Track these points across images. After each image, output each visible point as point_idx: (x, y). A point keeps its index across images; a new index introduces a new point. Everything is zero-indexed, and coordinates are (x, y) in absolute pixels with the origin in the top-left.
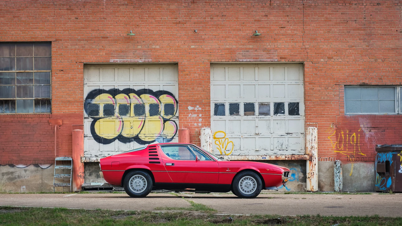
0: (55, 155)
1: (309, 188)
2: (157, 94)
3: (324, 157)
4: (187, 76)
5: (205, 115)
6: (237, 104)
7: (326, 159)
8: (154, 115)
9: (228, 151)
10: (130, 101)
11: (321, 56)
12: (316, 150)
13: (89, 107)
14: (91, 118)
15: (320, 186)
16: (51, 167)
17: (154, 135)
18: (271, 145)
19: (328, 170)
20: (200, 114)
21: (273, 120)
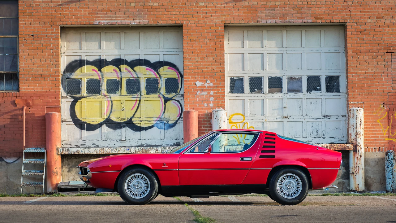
0: (24, 145)
1: (353, 186)
2: (156, 66)
3: (372, 146)
4: (195, 43)
5: (217, 93)
6: (259, 78)
7: (375, 149)
8: (153, 93)
9: (248, 140)
10: (121, 75)
11: (368, 15)
12: (362, 138)
13: (68, 83)
14: (70, 97)
15: (367, 184)
16: (19, 161)
17: (153, 119)
18: (304, 131)
19: (378, 163)
20: (211, 91)
21: (307, 99)
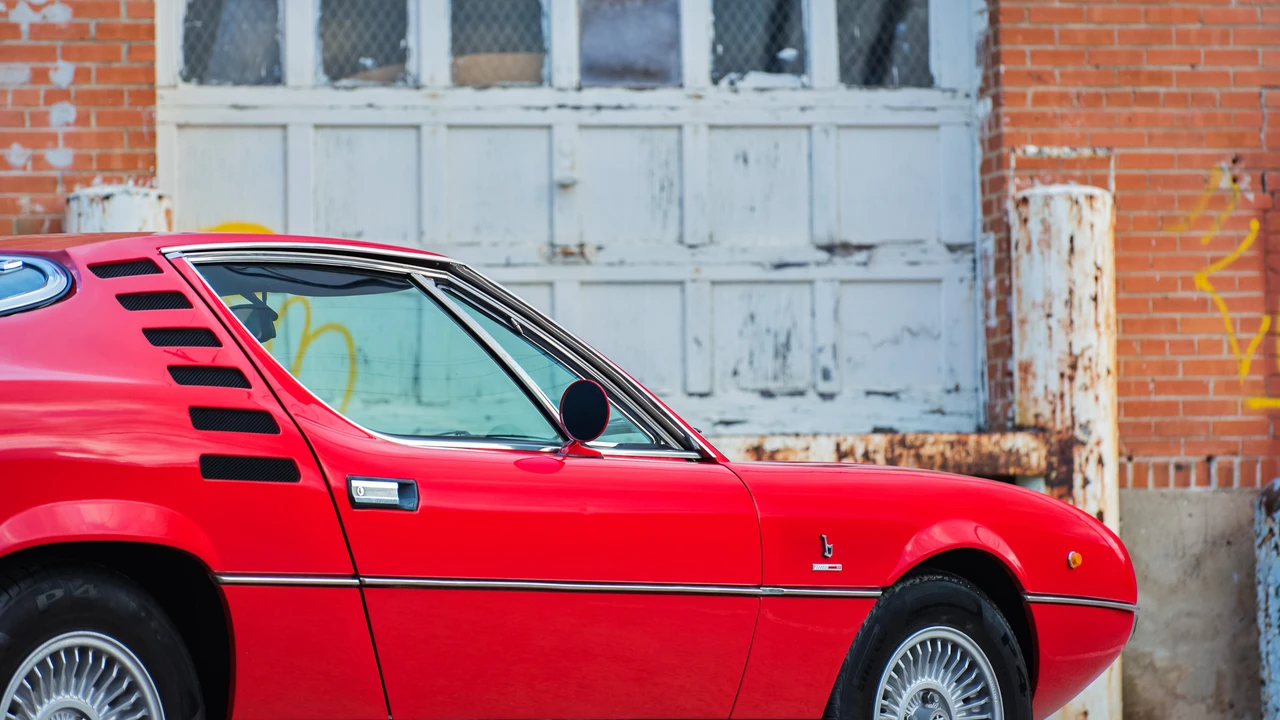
3: (1164, 448)
5: (103, 75)
7: (1179, 467)
12: (1107, 391)
18: (692, 347)
19: (1198, 562)
20: (61, 63)
21: (712, 127)
